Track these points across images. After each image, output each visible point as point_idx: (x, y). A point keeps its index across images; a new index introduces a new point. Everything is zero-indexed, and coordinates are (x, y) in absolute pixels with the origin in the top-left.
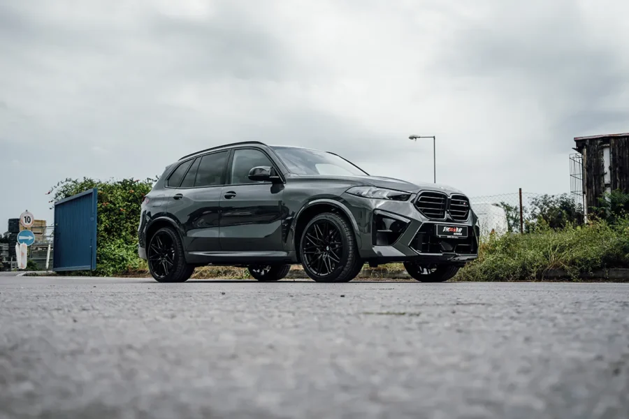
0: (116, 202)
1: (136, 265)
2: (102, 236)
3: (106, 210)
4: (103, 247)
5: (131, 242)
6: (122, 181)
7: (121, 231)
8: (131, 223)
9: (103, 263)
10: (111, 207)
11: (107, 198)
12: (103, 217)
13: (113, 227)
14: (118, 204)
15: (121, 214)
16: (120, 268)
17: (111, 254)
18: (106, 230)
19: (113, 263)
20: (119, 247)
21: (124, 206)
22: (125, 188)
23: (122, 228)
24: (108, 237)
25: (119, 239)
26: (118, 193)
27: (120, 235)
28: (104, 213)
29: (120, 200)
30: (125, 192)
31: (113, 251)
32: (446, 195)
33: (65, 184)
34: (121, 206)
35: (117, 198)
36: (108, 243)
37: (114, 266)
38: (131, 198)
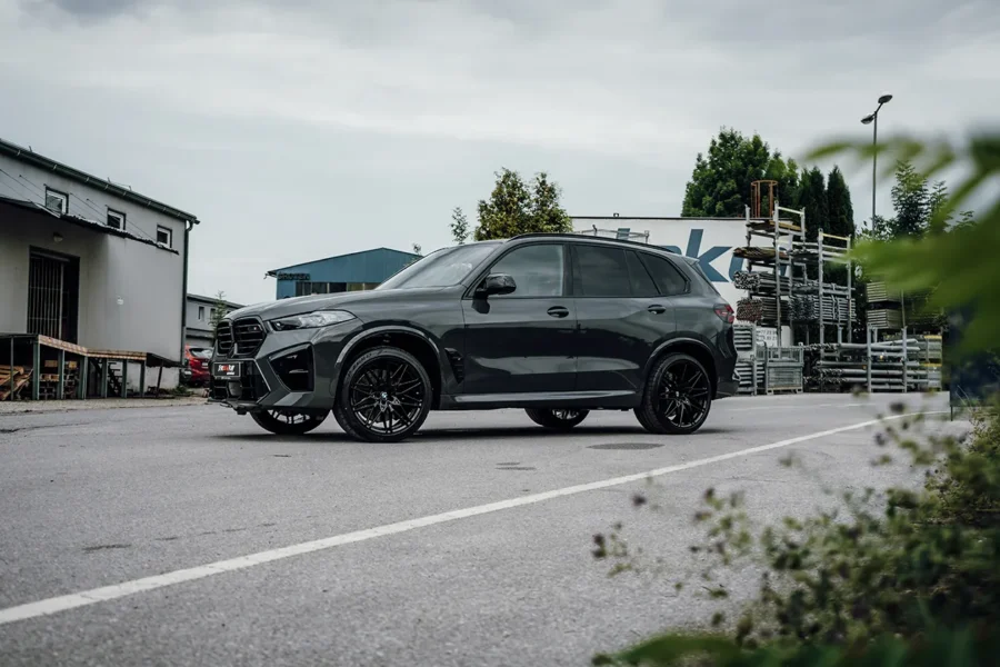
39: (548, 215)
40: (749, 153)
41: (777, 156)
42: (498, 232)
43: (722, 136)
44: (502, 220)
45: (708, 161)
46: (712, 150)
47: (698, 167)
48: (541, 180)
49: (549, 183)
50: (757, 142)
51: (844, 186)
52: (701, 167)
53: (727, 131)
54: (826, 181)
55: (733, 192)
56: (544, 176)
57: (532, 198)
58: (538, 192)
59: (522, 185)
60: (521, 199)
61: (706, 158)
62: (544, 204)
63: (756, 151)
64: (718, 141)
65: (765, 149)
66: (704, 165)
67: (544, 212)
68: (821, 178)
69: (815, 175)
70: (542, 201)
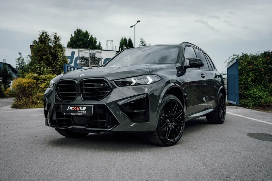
0: (258, 65)
1: (268, 101)
2: (250, 84)
3: (252, 70)
4: (250, 90)
5: (268, 87)
6: (263, 53)
7: (262, 81)
8: (268, 76)
9: (249, 100)
10: (255, 68)
11: (253, 63)
12: (251, 74)
13: (257, 79)
14: (260, 66)
15: (261, 71)
16: (257, 102)
17: (254, 94)
18: (252, 80)
19: (254, 99)
20: (259, 90)
21: (264, 67)
22: (265, 57)
23: (262, 79)
24: (254, 85)
25: (260, 86)
26: (260, 60)
27: (261, 83)
28: (251, 71)
29: (261, 64)
30: (265, 59)
31: (256, 92)
32: (76, 81)
33: (232, 57)
34: (262, 67)
35: (260, 63)
36: (253, 88)
37: (254, 101)
38: (268, 62)
39: (58, 46)
40: (85, 35)
41: (91, 36)
42: (42, 50)
43: (77, 30)
44: (43, 46)
45: (74, 36)
46: (75, 33)
47: (71, 37)
48: (55, 35)
49: (57, 36)
50: (87, 32)
51: (132, 43)
52: (72, 38)
53: (79, 28)
54: (128, 41)
55: (81, 45)
56: (56, 34)
57: (52, 40)
58: (54, 38)
59: (48, 36)
60: (49, 40)
61: (73, 35)
62: (56, 42)
63: (86, 34)
64: (76, 31)
65: (89, 34)
66: (73, 37)
67: (57, 44)
68: (127, 40)
69: (125, 40)
70: (55, 41)
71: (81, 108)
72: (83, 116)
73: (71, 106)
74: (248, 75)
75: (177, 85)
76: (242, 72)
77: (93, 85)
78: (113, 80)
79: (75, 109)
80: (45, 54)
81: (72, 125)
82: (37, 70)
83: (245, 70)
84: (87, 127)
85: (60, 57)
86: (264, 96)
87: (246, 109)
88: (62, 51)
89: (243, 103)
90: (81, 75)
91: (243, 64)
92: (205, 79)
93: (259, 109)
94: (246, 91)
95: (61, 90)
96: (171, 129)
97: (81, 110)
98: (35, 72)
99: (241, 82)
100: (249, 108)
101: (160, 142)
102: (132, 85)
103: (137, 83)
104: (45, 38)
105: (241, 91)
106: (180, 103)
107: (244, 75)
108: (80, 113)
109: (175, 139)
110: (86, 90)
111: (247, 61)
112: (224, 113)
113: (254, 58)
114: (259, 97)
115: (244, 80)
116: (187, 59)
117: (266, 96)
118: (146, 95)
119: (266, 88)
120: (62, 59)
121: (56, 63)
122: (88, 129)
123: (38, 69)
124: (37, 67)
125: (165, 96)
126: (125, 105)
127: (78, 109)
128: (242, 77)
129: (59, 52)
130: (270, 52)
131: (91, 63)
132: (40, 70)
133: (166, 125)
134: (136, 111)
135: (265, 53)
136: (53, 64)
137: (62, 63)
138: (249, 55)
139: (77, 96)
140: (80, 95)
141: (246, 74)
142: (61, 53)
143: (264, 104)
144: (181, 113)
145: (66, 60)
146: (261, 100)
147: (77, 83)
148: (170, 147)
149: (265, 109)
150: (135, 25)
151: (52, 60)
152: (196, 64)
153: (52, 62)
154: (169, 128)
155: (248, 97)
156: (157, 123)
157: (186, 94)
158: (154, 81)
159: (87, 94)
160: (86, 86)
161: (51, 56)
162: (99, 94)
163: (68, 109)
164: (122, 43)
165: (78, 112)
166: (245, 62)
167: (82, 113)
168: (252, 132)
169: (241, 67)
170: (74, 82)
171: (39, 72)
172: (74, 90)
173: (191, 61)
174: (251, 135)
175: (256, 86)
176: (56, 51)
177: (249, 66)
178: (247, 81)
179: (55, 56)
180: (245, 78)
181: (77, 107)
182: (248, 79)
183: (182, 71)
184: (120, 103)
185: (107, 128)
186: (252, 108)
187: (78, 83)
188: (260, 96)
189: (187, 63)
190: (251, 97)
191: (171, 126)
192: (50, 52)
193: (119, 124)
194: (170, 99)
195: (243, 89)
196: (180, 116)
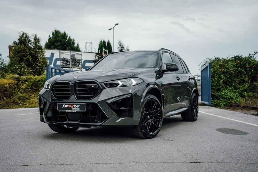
0: (229, 68)
1: (237, 101)
2: (222, 86)
3: (224, 72)
4: (222, 91)
5: (238, 88)
6: (233, 57)
7: (232, 83)
8: (238, 78)
9: (221, 100)
10: (227, 71)
11: (224, 66)
12: (222, 76)
13: (228, 81)
14: (231, 69)
15: (232, 74)
16: (228, 103)
17: (225, 95)
18: (224, 82)
19: (226, 100)
20: (230, 91)
21: (234, 70)
22: (235, 61)
23: (233, 81)
24: (225, 86)
25: (231, 87)
26: (231, 63)
27: (232, 85)
28: (223, 74)
29: (232, 67)
30: (235, 63)
31: (227, 93)
32: (70, 83)
33: (206, 61)
34: (232, 70)
35: (230, 66)
36: (224, 89)
37: (225, 102)
38: (238, 65)
39: (38, 47)
40: (63, 36)
42: (22, 51)
44: (23, 47)
48: (35, 36)
49: (37, 37)
50: (65, 33)
51: (111, 45)
57: (32, 41)
58: (34, 40)
59: (28, 37)
60: (29, 41)
63: (65, 36)
66: (51, 38)
67: (37, 46)
68: (105, 43)
69: (104, 42)
70: (35, 43)
71: (75, 106)
72: (77, 113)
73: (66, 104)
74: (220, 78)
75: (156, 86)
76: (215, 74)
77: (85, 86)
78: (103, 82)
79: (69, 106)
80: (25, 55)
81: (67, 121)
82: (17, 71)
83: (217, 73)
84: (80, 122)
85: (41, 58)
86: (234, 97)
87: (218, 109)
88: (42, 52)
89: (216, 103)
90: (74, 78)
91: (215, 67)
92: (180, 81)
93: (230, 109)
94: (219, 93)
95: (56, 91)
96: (151, 124)
97: (75, 108)
98: (16, 73)
99: (214, 84)
100: (221, 108)
101: (142, 135)
102: (118, 86)
103: (123, 85)
104: (25, 40)
105: (214, 92)
106: (159, 102)
107: (216, 78)
108: (74, 110)
109: (155, 132)
110: (79, 90)
111: (219, 64)
112: (197, 112)
113: (226, 61)
114: (230, 98)
115: (216, 82)
116: (164, 64)
117: (236, 97)
118: (131, 95)
119: (236, 90)
120: (42, 60)
121: (36, 64)
122: (81, 123)
123: (19, 70)
124: (17, 68)
125: (146, 96)
126: (113, 103)
127: (72, 106)
128: (215, 79)
129: (39, 54)
130: (239, 56)
131: (72, 64)
132: (21, 71)
133: (147, 120)
134: (122, 108)
135: (235, 57)
136: (33, 65)
137: (42, 64)
138: (221, 58)
139: (71, 96)
140: (74, 95)
141: (218, 76)
142: (41, 54)
143: (234, 104)
144: (159, 110)
145: (46, 61)
146: (231, 101)
147: (71, 84)
148: (150, 139)
149: (235, 109)
150: (113, 28)
151: (32, 61)
152: (172, 68)
153: (32, 63)
154: (149, 123)
155: (220, 98)
156: (140, 119)
157: (163, 95)
158: (137, 83)
159: (80, 94)
160: (79, 87)
161: (32, 57)
162: (90, 94)
163: (63, 107)
164: (101, 45)
165: (72, 109)
166: (218, 65)
167: (76, 110)
168: (221, 127)
169: (214, 70)
170: (69, 84)
171: (19, 72)
172: (68, 91)
173: (168, 66)
174: (219, 130)
175: (228, 88)
176: (36, 52)
177: (221, 69)
178: (219, 83)
179: (35, 58)
180: (217, 80)
181: (71, 105)
182: (219, 81)
183: (160, 74)
184: (109, 101)
185: (97, 123)
186: (223, 108)
187: (73, 84)
188: (230, 96)
189: (164, 67)
190: (222, 98)
191: (151, 121)
192: (30, 53)
193: (108, 119)
194: (150, 98)
195: (215, 91)
196: (159, 113)
